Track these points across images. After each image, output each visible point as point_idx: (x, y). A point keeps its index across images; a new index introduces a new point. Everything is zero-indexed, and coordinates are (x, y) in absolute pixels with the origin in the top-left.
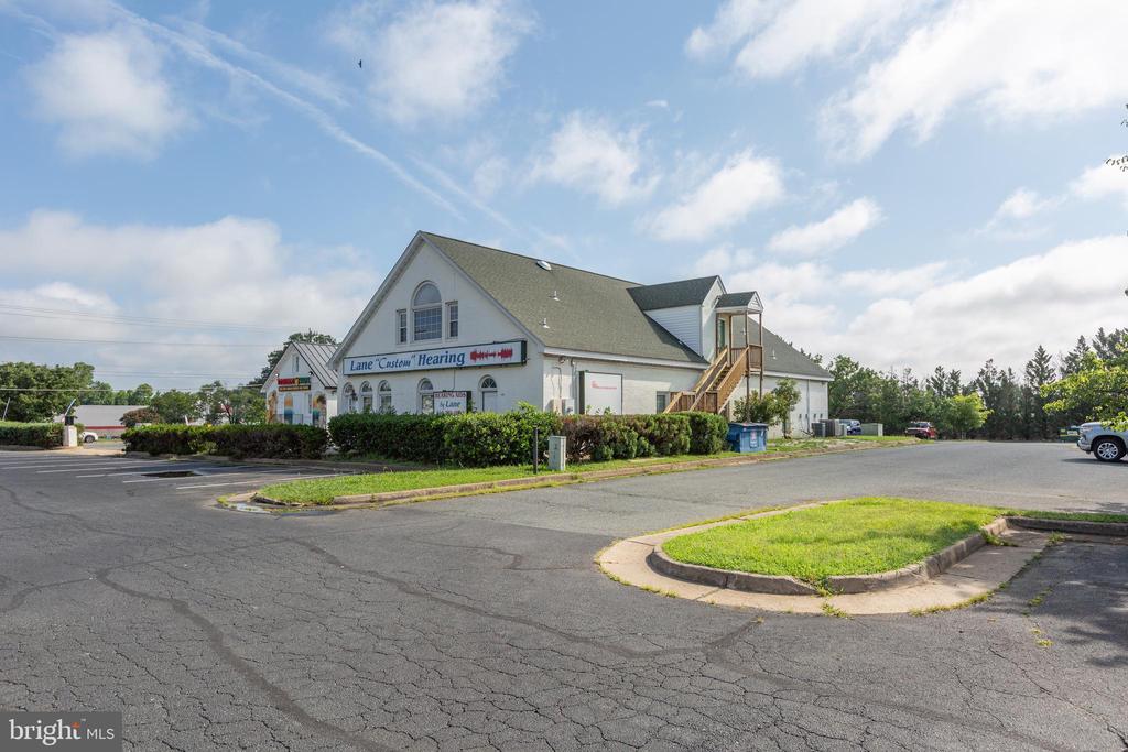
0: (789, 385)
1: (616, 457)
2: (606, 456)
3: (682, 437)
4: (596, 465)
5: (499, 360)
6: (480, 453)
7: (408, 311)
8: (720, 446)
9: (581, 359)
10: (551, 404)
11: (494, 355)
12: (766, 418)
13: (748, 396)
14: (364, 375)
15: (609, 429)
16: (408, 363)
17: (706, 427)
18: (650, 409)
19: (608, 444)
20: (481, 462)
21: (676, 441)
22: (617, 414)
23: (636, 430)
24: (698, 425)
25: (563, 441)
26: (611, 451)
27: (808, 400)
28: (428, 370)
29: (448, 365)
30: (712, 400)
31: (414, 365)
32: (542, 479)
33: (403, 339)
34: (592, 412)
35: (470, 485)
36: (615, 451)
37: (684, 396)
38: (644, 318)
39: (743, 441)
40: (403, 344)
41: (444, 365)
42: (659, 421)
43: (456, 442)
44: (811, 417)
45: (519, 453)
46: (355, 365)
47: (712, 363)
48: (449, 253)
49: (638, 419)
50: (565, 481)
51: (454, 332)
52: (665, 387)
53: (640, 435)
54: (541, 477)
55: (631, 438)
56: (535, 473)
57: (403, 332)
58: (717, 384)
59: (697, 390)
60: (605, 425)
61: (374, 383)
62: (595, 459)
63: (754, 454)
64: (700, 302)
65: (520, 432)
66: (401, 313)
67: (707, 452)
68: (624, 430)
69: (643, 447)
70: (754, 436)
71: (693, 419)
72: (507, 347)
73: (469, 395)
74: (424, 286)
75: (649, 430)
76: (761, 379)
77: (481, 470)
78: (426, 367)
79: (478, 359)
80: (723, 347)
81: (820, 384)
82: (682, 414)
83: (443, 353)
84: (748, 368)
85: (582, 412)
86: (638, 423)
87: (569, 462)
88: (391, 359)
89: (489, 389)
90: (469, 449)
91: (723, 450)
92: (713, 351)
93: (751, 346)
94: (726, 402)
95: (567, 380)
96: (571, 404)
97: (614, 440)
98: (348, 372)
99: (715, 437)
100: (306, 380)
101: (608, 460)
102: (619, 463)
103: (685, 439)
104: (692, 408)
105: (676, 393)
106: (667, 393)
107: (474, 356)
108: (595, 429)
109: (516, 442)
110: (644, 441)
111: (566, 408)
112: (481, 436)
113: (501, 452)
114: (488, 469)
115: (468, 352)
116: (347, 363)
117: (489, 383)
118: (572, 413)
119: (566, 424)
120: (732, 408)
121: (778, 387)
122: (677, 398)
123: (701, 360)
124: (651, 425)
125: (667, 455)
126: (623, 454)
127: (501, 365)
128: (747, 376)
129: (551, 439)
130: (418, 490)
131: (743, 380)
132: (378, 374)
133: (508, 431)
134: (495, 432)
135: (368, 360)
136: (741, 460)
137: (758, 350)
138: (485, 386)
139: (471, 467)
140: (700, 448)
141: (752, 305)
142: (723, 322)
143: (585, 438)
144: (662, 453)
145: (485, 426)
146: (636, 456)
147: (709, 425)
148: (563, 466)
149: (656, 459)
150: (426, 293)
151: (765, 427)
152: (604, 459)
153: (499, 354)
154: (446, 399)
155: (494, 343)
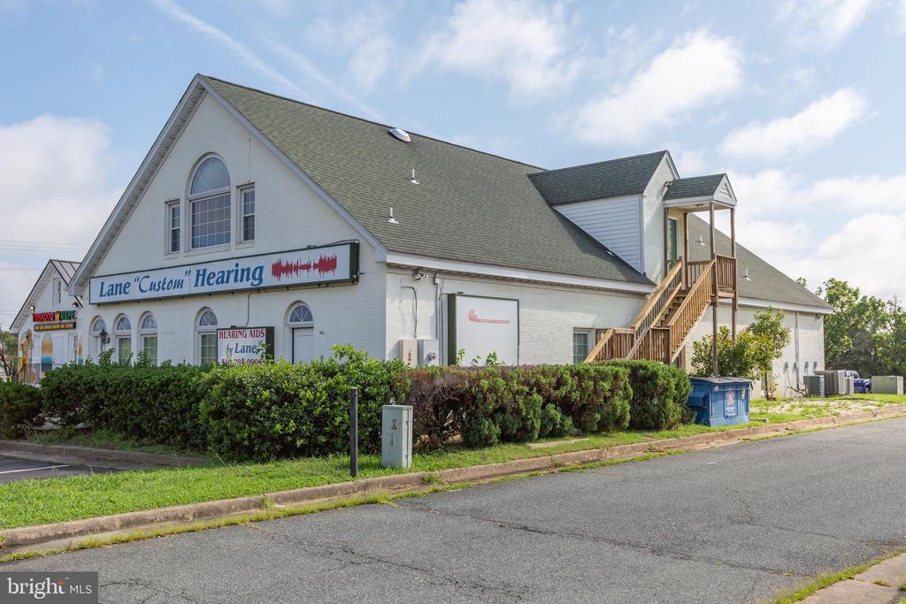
0: (773, 318)
1: (505, 438)
2: (488, 438)
3: (617, 402)
4: (470, 455)
5: (315, 275)
6: (259, 435)
7: (182, 202)
8: (678, 416)
9: (449, 273)
10: (399, 345)
11: (307, 267)
12: (743, 369)
13: (715, 335)
14: (118, 303)
15: (493, 389)
16: (179, 284)
17: (656, 385)
18: (562, 356)
19: (492, 416)
20: (260, 453)
21: (607, 409)
22: (509, 364)
23: (539, 392)
24: (642, 381)
25: (407, 414)
26: (497, 430)
27: (797, 342)
28: (210, 294)
29: (239, 286)
30: (660, 342)
31: (188, 288)
32: (366, 487)
33: (175, 247)
34: (465, 362)
35: (216, 503)
36: (504, 428)
37: (617, 335)
38: (553, 215)
39: (714, 408)
40: (175, 255)
41: (232, 285)
42: (578, 375)
43: (219, 414)
44: (801, 367)
45: (331, 435)
46: (106, 289)
47: (659, 284)
48: (241, 108)
49: (544, 373)
50: (410, 490)
51: (248, 234)
52: (587, 320)
53: (548, 400)
54: (362, 481)
55: (530, 405)
56: (353, 474)
57: (175, 234)
58: (667, 317)
59: (638, 325)
60: (485, 383)
61: (133, 314)
62: (468, 444)
63: (732, 429)
64: (639, 190)
65: (333, 396)
66: (172, 204)
67: (657, 427)
68: (519, 392)
69: (552, 420)
70: (730, 398)
71: (634, 370)
72: (328, 253)
73: (270, 333)
74: (206, 160)
75: (563, 391)
76: (734, 310)
77: (259, 467)
78: (207, 289)
79: (283, 275)
80: (675, 261)
81: (813, 318)
82: (616, 365)
83: (230, 266)
84: (714, 291)
85: (452, 359)
86: (544, 381)
87: (420, 450)
88: (156, 277)
89: (302, 323)
90: (239, 429)
91: (683, 422)
92: (659, 267)
93: (719, 258)
94: (683, 344)
95: (427, 309)
96: (433, 347)
97: (502, 409)
98: (96, 298)
99: (670, 403)
100: (70, 315)
101: (491, 445)
102: (510, 450)
103: (622, 405)
104: (630, 354)
105: (605, 330)
106: (589, 330)
107: (278, 269)
108: (468, 391)
109: (324, 415)
110: (553, 410)
111: (425, 356)
112: (260, 405)
113: (297, 433)
114: (270, 466)
115: (268, 263)
116: (96, 284)
117: (301, 314)
118: (435, 363)
119: (417, 383)
120: (690, 354)
121: (756, 322)
122: (605, 338)
123: (641, 278)
124: (565, 383)
125: (593, 433)
126: (517, 435)
127: (319, 284)
128: (714, 304)
129: (388, 411)
130: (102, 520)
131: (707, 311)
132: (138, 301)
133: (309, 394)
134: (286, 398)
135: (122, 280)
136: (713, 438)
137: (729, 265)
138: (294, 318)
139: (241, 461)
140: (647, 421)
141: (719, 195)
142: (674, 223)
143: (452, 405)
144: (583, 429)
145: (266, 388)
146: (540, 436)
147: (661, 381)
148: (407, 459)
149: (574, 441)
150: (209, 172)
151: (747, 385)
152: (485, 443)
153: (315, 266)
154: (236, 340)
155: (309, 248)
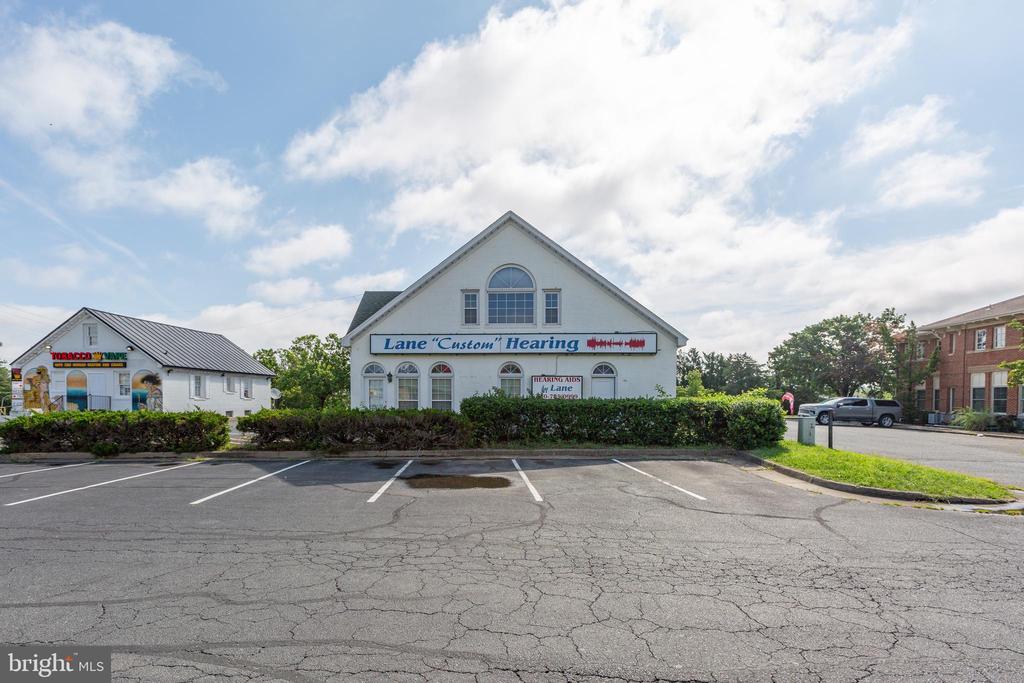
11: (620, 344)
14: (408, 354)
16: (488, 346)
28: (520, 354)
29: (554, 350)
31: (498, 349)
33: (469, 320)
40: (470, 326)
41: (547, 350)
46: (392, 344)
51: (552, 316)
57: (469, 312)
61: (424, 364)
72: (638, 337)
74: (506, 269)
78: (518, 350)
79: (597, 347)
83: (547, 338)
88: (458, 340)
89: (604, 375)
98: (379, 351)
107: (592, 343)
115: (584, 339)
116: (377, 341)
117: (604, 370)
132: (435, 354)
135: (418, 339)
138: (597, 372)
150: (508, 276)
153: (626, 344)
154: (553, 383)
155: (617, 333)
